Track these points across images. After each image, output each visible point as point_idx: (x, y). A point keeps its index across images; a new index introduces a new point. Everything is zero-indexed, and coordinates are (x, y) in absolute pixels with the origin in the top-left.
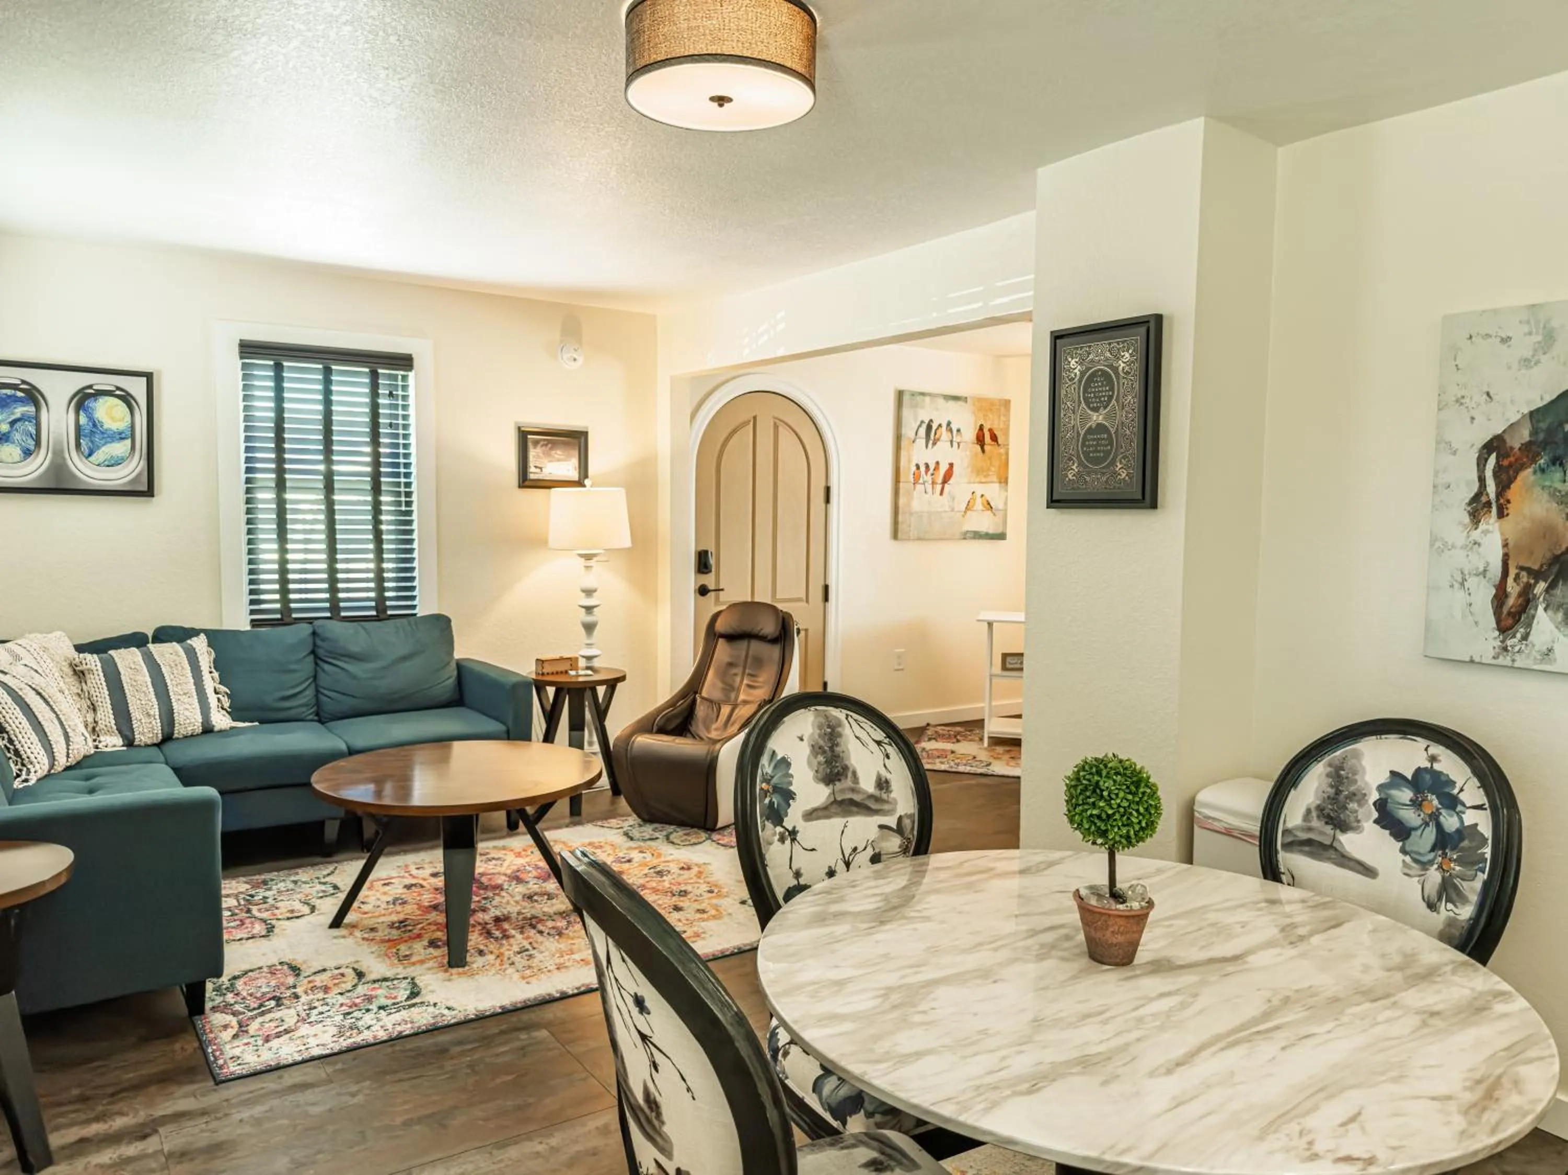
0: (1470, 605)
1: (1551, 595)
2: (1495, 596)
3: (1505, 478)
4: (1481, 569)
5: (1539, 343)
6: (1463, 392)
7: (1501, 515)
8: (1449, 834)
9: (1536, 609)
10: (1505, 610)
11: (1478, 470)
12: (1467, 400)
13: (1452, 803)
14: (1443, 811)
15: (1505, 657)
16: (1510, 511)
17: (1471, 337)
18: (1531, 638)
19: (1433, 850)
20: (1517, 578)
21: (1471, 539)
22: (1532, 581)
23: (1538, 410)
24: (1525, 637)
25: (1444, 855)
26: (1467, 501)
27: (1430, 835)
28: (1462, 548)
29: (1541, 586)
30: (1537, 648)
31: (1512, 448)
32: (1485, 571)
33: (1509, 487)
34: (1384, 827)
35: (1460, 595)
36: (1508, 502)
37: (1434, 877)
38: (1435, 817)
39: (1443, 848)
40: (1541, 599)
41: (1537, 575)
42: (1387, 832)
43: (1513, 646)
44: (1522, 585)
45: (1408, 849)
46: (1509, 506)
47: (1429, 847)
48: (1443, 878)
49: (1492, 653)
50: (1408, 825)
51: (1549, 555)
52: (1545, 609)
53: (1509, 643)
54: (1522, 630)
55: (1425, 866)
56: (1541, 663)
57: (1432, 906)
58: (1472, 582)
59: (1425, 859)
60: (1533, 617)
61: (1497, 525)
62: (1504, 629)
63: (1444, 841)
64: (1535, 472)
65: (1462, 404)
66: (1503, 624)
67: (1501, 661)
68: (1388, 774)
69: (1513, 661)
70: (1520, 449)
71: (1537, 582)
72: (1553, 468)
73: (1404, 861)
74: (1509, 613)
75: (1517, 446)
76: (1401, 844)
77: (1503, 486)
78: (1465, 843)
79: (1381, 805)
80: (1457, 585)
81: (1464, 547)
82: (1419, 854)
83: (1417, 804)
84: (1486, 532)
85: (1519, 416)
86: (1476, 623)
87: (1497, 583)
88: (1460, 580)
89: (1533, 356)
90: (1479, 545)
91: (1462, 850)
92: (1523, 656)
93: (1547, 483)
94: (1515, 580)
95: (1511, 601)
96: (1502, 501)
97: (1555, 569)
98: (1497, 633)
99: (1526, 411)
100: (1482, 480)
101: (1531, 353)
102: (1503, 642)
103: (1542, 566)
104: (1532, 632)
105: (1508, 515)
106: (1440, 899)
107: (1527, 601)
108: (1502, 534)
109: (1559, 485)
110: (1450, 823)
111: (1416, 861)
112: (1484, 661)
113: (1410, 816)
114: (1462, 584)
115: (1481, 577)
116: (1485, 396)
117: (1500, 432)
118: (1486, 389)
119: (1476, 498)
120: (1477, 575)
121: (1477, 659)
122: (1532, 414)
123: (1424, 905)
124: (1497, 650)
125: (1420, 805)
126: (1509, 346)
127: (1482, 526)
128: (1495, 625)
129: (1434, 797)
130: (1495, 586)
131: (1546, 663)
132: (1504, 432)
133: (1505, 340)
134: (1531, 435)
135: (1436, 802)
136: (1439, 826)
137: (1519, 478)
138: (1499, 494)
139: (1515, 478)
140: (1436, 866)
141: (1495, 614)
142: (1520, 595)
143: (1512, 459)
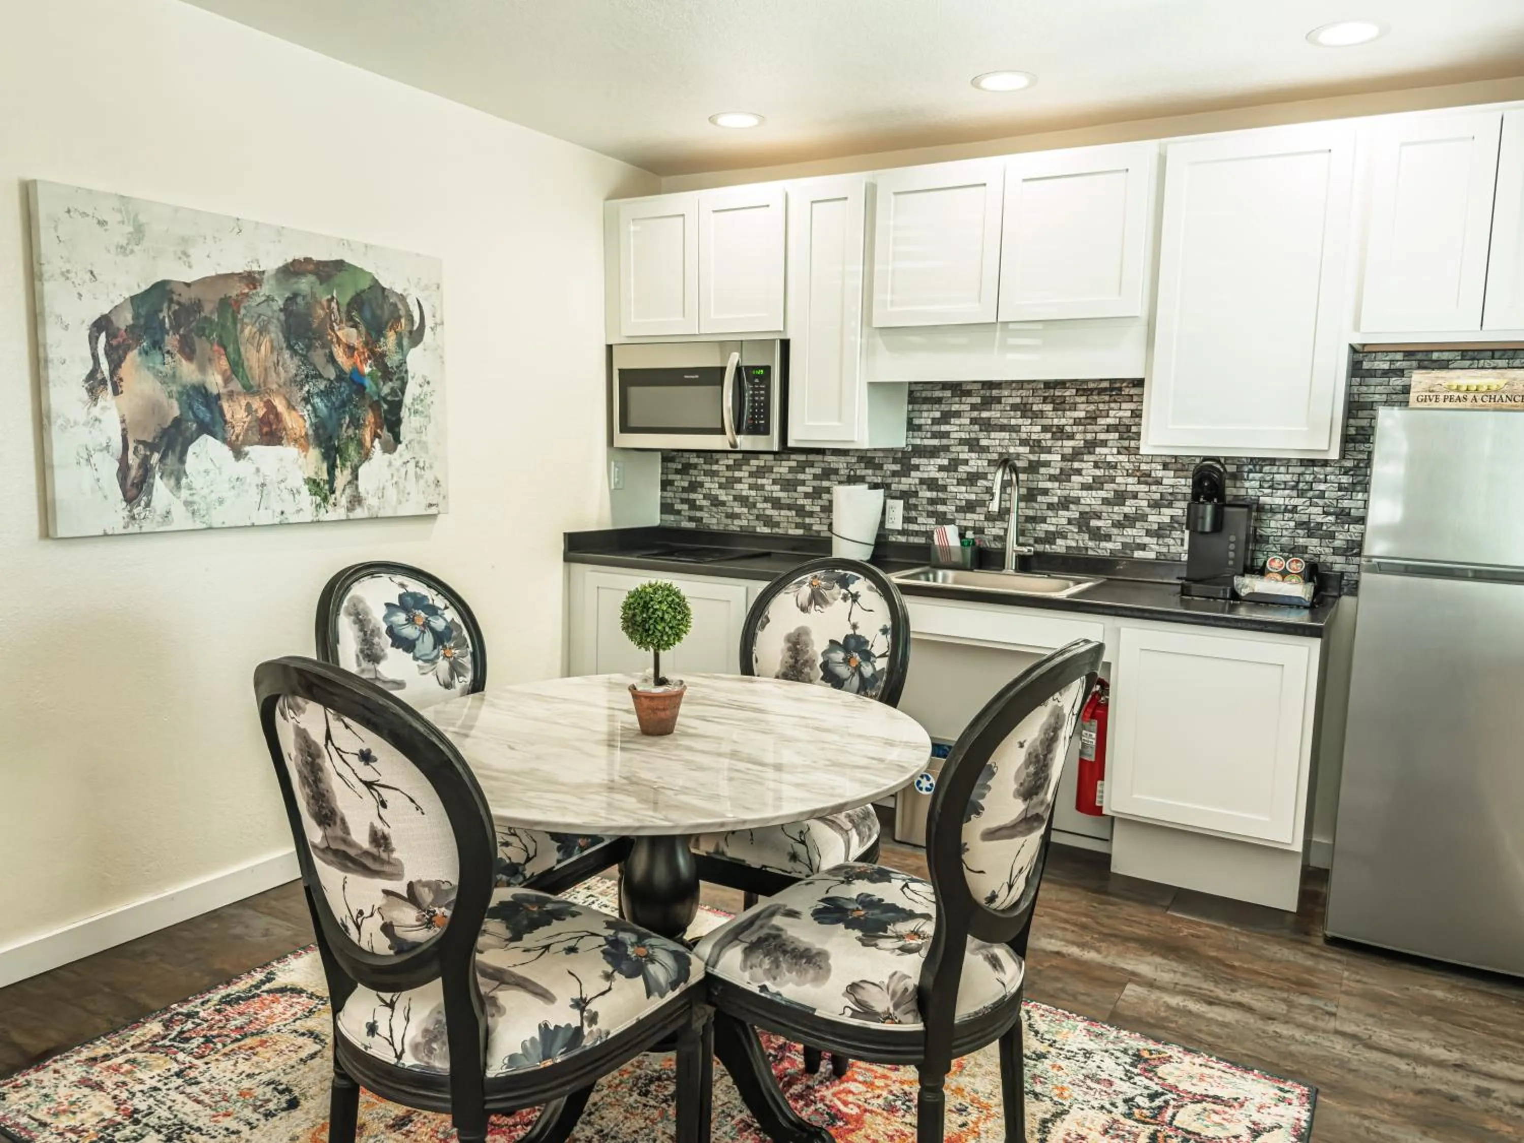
0: (98, 480)
1: (165, 465)
2: (119, 470)
3: (116, 357)
4: (105, 445)
5: (131, 233)
6: (68, 267)
7: (116, 392)
8: (441, 633)
9: (154, 478)
10: (129, 482)
11: (91, 348)
12: (72, 275)
13: (433, 611)
14: (430, 619)
15: (133, 525)
16: (123, 389)
17: (69, 211)
18: (152, 504)
19: (435, 648)
20: (136, 451)
21: (91, 415)
22: (148, 453)
23: (137, 296)
24: (148, 505)
25: (445, 647)
26: (84, 377)
27: (429, 638)
28: (84, 425)
29: (156, 457)
30: (158, 512)
31: (118, 329)
32: (108, 446)
33: (120, 367)
34: (398, 647)
35: (87, 470)
36: (121, 380)
37: (443, 665)
38: (426, 625)
39: (442, 643)
40: (157, 468)
41: (152, 447)
42: (401, 650)
43: (139, 514)
44: (140, 457)
45: (418, 655)
46: (122, 383)
47: (431, 647)
48: (450, 663)
49: (122, 523)
50: (411, 639)
51: (159, 429)
52: (161, 477)
53: (135, 511)
54: (145, 498)
55: (433, 661)
56: (163, 525)
57: (448, 686)
58: (97, 458)
59: (432, 657)
60: (153, 485)
61: (114, 402)
62: (130, 500)
63: (440, 639)
64: (140, 353)
65: (68, 278)
66: (129, 494)
67: (131, 530)
68: (384, 607)
69: (141, 527)
70: (126, 330)
71: (152, 454)
72: (154, 351)
73: (418, 666)
74: (133, 484)
75: (123, 327)
76: (411, 655)
77: (116, 365)
78: (455, 634)
79: (391, 631)
80: (83, 462)
81: (86, 424)
82: (427, 655)
83: (411, 621)
84: (104, 409)
85: (122, 300)
86: (105, 497)
87: (120, 456)
88: (86, 456)
89: (128, 244)
90: (100, 421)
91: (455, 638)
92: (148, 520)
93: (151, 365)
94: (134, 453)
95: (133, 473)
96: (115, 379)
97: (165, 439)
98: (124, 504)
99: (127, 296)
100: (95, 357)
101: (126, 242)
102: (130, 511)
103: (154, 438)
104: (153, 499)
105: (122, 392)
106: (452, 678)
107: (146, 470)
108: (119, 410)
109: (159, 367)
110: (439, 624)
111: (426, 661)
112: (116, 532)
113: (410, 632)
114: (88, 460)
115: (105, 452)
116: (89, 274)
117: (107, 312)
118: (89, 268)
119: (92, 376)
120: (101, 451)
121: (110, 532)
122: (132, 298)
123: (442, 689)
124: (127, 520)
125: (413, 620)
126: (106, 230)
127: (101, 403)
128: (122, 497)
129: (420, 611)
130: (118, 460)
131: (167, 525)
132: (110, 312)
133: (102, 223)
134: (133, 319)
135: (423, 615)
136: (433, 630)
137: (128, 357)
138: (112, 373)
139: (125, 358)
140: (441, 658)
141: (121, 486)
142: (140, 467)
143: (120, 340)
